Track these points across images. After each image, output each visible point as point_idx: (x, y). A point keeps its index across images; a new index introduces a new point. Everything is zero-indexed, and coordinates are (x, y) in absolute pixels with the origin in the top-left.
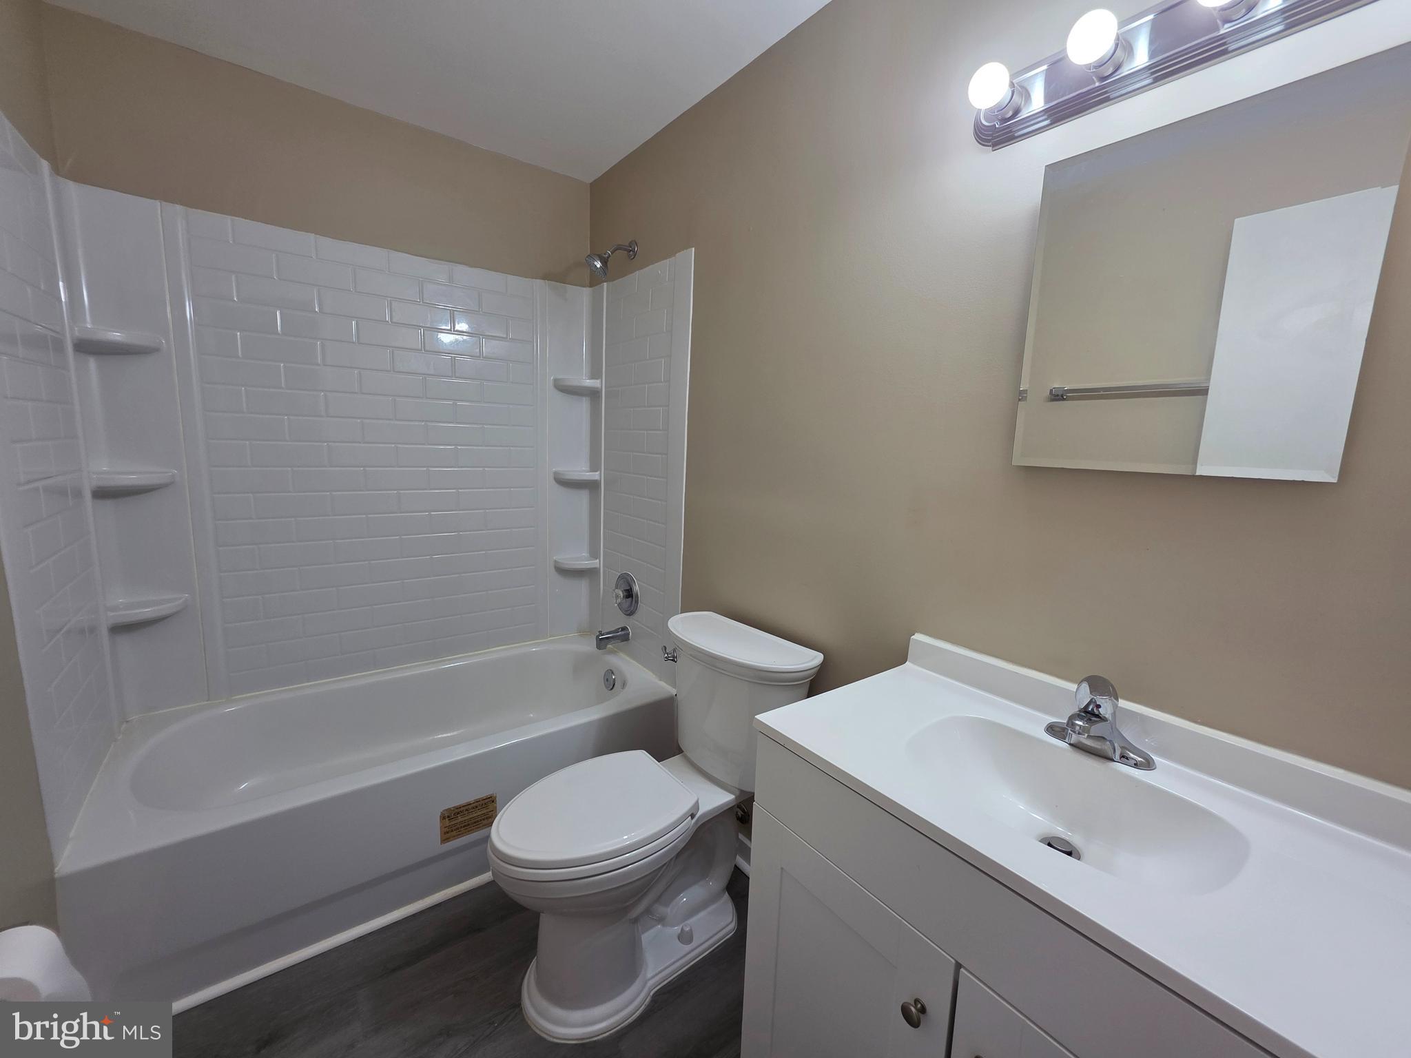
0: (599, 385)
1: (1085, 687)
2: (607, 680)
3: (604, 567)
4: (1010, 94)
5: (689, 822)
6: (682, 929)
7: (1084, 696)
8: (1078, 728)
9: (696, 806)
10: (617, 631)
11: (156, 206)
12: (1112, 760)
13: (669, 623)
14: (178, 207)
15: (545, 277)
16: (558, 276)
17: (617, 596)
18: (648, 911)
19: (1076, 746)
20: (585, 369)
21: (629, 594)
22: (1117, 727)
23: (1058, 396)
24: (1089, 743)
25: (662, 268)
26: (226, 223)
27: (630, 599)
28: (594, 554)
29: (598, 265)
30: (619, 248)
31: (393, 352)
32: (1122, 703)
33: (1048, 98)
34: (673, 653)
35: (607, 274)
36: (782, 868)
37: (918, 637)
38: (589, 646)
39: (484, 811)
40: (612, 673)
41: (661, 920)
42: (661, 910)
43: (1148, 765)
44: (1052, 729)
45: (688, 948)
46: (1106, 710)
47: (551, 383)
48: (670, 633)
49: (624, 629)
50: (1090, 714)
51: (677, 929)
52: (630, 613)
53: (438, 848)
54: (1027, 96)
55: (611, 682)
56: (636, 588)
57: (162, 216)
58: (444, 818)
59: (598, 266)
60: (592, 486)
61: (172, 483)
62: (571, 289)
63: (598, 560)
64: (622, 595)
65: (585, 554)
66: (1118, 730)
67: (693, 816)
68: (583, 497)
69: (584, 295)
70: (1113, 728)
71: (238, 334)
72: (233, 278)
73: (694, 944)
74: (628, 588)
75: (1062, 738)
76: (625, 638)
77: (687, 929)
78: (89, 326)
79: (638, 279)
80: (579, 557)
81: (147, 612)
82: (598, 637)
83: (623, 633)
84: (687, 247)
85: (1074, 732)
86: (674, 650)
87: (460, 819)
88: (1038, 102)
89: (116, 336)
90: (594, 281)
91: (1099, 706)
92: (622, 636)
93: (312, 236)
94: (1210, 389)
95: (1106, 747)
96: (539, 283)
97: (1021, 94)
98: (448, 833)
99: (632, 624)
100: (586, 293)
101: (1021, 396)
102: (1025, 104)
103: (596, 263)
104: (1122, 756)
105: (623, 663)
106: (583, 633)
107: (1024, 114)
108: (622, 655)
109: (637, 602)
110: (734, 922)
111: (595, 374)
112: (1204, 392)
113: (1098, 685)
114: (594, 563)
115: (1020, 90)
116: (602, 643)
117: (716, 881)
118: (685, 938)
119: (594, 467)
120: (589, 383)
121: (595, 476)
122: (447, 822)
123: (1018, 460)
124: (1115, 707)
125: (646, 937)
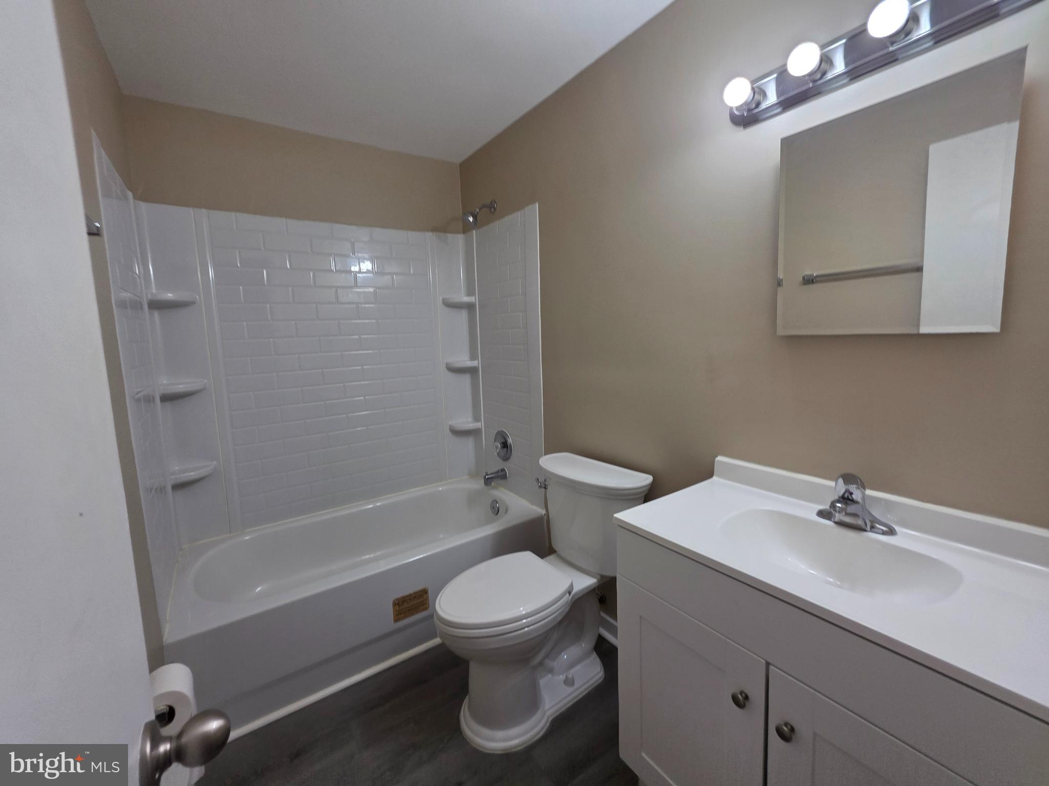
0: (474, 300)
1: (841, 481)
2: (493, 508)
3: (485, 427)
4: (752, 94)
5: (567, 598)
6: (566, 676)
7: (841, 488)
8: (838, 509)
9: (572, 586)
10: (498, 472)
11: (191, 211)
12: (865, 530)
13: (540, 463)
14: (204, 211)
15: (434, 229)
16: (442, 228)
17: (497, 447)
18: (541, 664)
19: (840, 524)
20: (463, 289)
21: (505, 445)
22: (867, 507)
23: (809, 281)
24: (848, 520)
25: (516, 217)
26: (232, 218)
27: (505, 449)
28: (476, 418)
29: (471, 219)
30: (484, 206)
31: (337, 290)
32: (869, 492)
33: (779, 94)
34: (544, 482)
35: (476, 224)
36: (641, 617)
37: (720, 458)
38: (479, 484)
39: (421, 600)
40: (497, 502)
41: (551, 671)
42: (549, 663)
43: (891, 532)
44: (821, 514)
45: (570, 690)
46: (857, 495)
47: (441, 301)
48: (541, 468)
49: (503, 470)
50: (846, 499)
51: (562, 677)
52: (506, 458)
53: (392, 626)
54: (764, 95)
55: (496, 509)
56: (510, 441)
57: (194, 218)
58: (395, 604)
59: (471, 221)
60: (472, 371)
61: (204, 389)
62: (450, 236)
63: (480, 423)
64: (500, 446)
65: (470, 419)
66: (867, 510)
67: (570, 593)
68: (466, 379)
69: (459, 240)
70: (864, 508)
71: (241, 288)
72: (237, 252)
73: (576, 686)
74: (504, 441)
75: (829, 519)
76: (504, 477)
77: (570, 676)
78: (155, 292)
79: (499, 226)
80: (466, 422)
81: (193, 475)
82: (485, 477)
83: (502, 473)
84: (533, 202)
85: (836, 512)
86: (545, 480)
87: (406, 605)
88: (772, 98)
89: (170, 296)
90: (466, 229)
91: (851, 494)
92: (501, 475)
93: (284, 220)
94: (924, 267)
95: (860, 522)
96: (429, 235)
97: (760, 94)
98: (398, 615)
99: (507, 466)
100: (460, 238)
101: (779, 283)
102: (763, 100)
103: (469, 218)
104: (872, 527)
105: (503, 494)
106: (473, 475)
107: (764, 106)
108: (502, 489)
109: (511, 450)
110: (602, 672)
111: (470, 293)
112: (919, 269)
113: (849, 478)
114: (478, 425)
115: (759, 92)
116: (488, 481)
117: (587, 644)
118: (569, 682)
119: (473, 357)
120: (466, 299)
121: (475, 363)
122: (397, 607)
123: (781, 332)
124: (864, 494)
125: (542, 682)
